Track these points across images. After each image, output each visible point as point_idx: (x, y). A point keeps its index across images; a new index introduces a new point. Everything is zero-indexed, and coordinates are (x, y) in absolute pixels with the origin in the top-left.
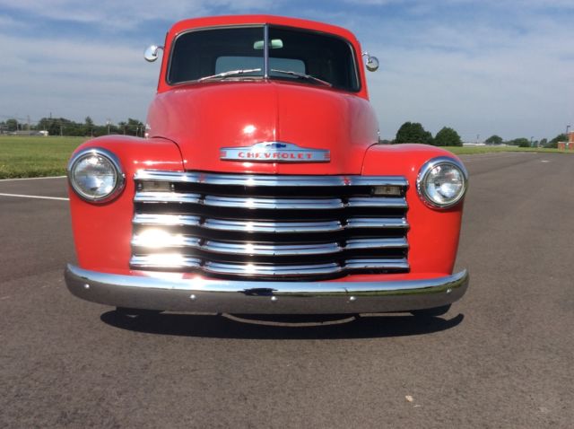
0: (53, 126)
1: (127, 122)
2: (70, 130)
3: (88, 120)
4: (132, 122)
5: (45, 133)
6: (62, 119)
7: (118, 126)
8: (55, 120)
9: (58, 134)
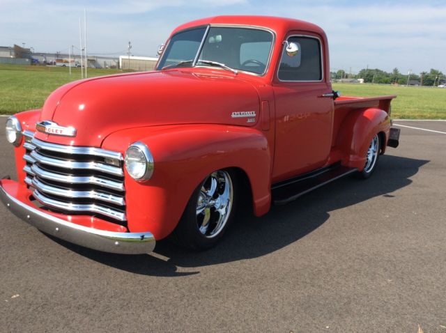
0: (368, 75)
1: (429, 72)
2: (380, 78)
3: (396, 71)
4: (433, 72)
5: (361, 80)
6: (377, 70)
7: (420, 76)
8: (370, 70)
9: (371, 81)
